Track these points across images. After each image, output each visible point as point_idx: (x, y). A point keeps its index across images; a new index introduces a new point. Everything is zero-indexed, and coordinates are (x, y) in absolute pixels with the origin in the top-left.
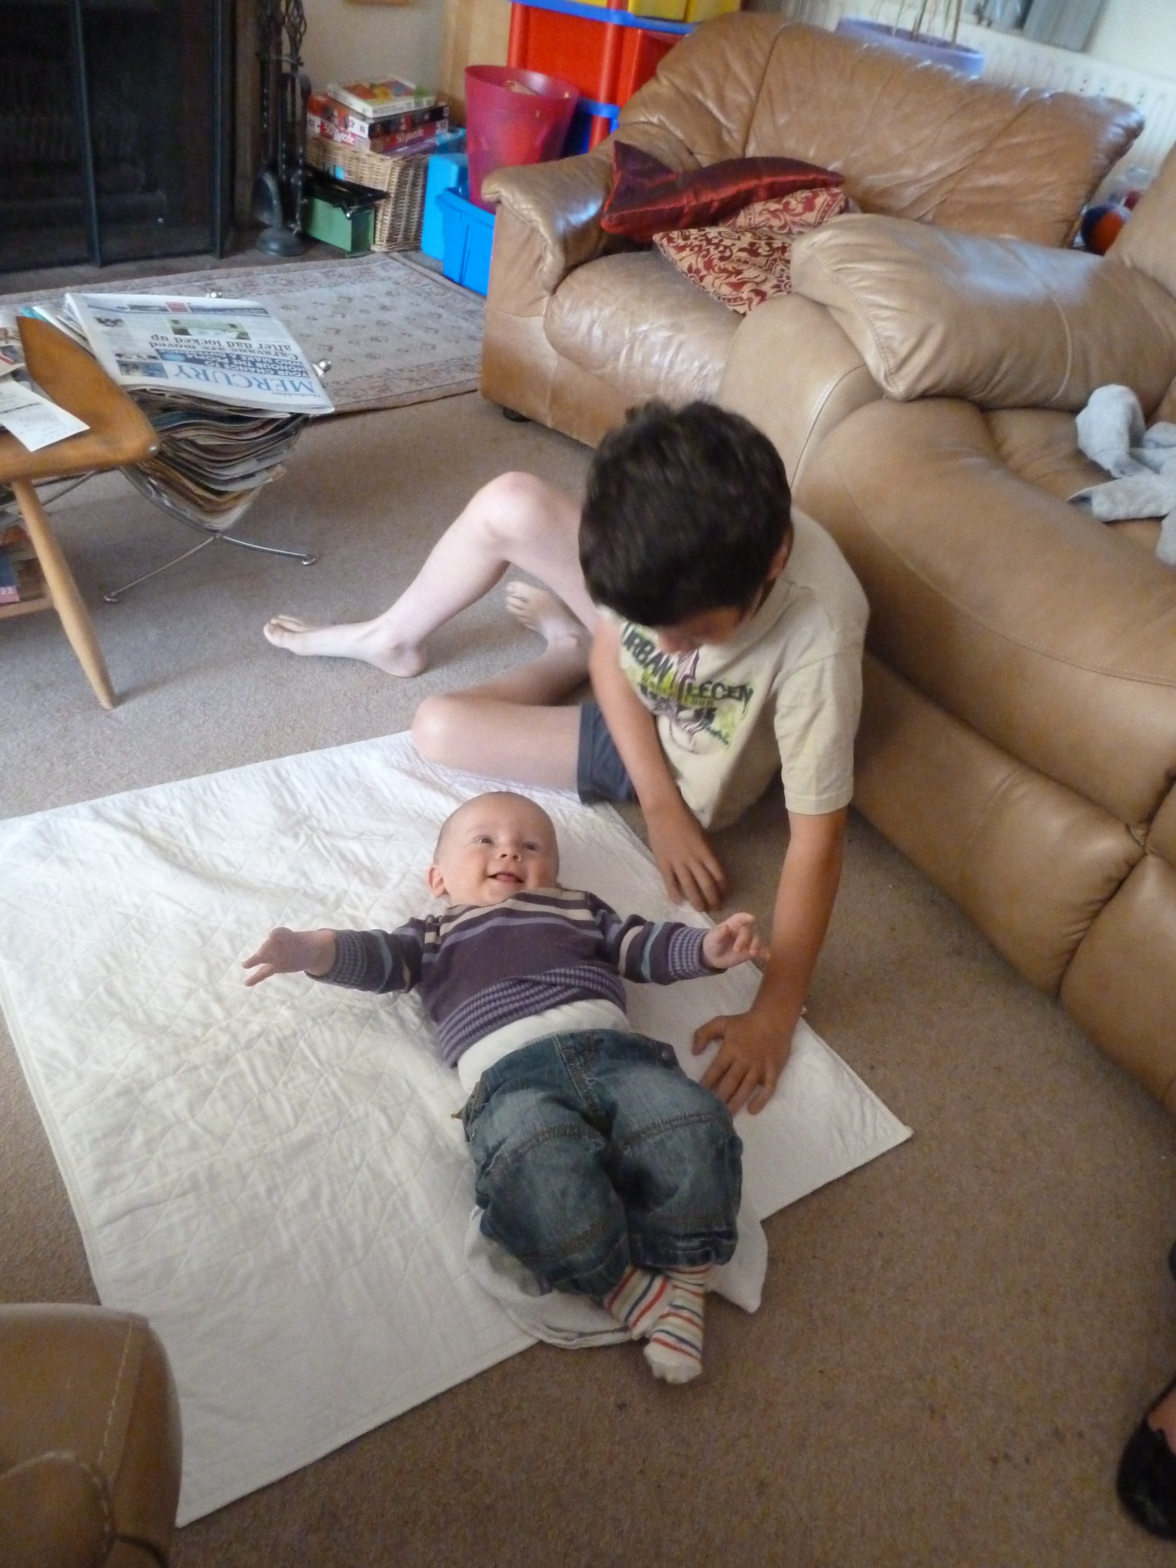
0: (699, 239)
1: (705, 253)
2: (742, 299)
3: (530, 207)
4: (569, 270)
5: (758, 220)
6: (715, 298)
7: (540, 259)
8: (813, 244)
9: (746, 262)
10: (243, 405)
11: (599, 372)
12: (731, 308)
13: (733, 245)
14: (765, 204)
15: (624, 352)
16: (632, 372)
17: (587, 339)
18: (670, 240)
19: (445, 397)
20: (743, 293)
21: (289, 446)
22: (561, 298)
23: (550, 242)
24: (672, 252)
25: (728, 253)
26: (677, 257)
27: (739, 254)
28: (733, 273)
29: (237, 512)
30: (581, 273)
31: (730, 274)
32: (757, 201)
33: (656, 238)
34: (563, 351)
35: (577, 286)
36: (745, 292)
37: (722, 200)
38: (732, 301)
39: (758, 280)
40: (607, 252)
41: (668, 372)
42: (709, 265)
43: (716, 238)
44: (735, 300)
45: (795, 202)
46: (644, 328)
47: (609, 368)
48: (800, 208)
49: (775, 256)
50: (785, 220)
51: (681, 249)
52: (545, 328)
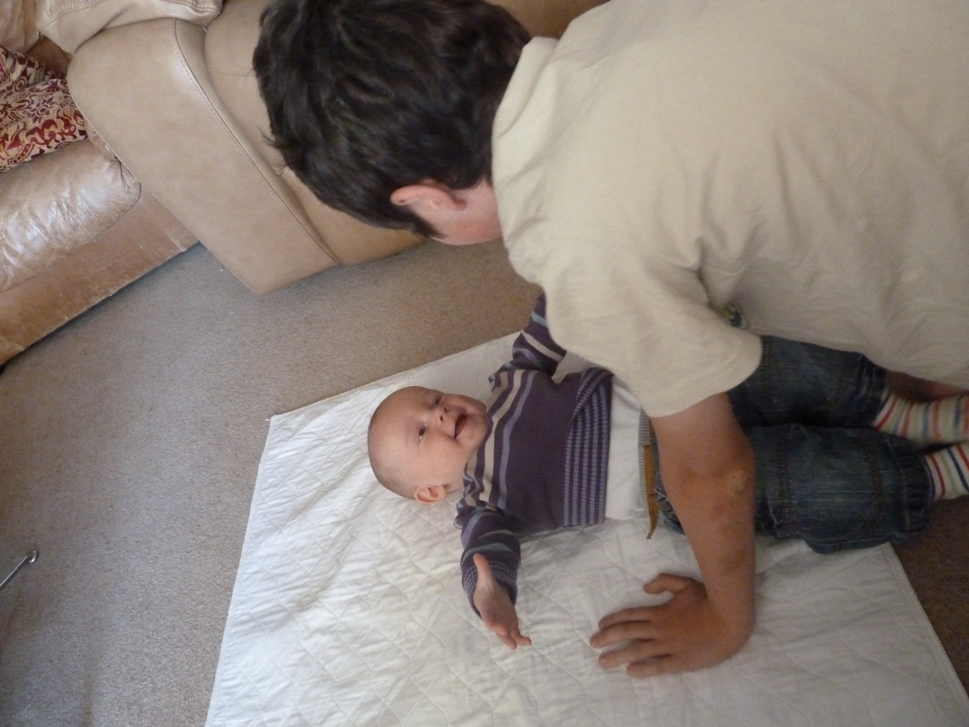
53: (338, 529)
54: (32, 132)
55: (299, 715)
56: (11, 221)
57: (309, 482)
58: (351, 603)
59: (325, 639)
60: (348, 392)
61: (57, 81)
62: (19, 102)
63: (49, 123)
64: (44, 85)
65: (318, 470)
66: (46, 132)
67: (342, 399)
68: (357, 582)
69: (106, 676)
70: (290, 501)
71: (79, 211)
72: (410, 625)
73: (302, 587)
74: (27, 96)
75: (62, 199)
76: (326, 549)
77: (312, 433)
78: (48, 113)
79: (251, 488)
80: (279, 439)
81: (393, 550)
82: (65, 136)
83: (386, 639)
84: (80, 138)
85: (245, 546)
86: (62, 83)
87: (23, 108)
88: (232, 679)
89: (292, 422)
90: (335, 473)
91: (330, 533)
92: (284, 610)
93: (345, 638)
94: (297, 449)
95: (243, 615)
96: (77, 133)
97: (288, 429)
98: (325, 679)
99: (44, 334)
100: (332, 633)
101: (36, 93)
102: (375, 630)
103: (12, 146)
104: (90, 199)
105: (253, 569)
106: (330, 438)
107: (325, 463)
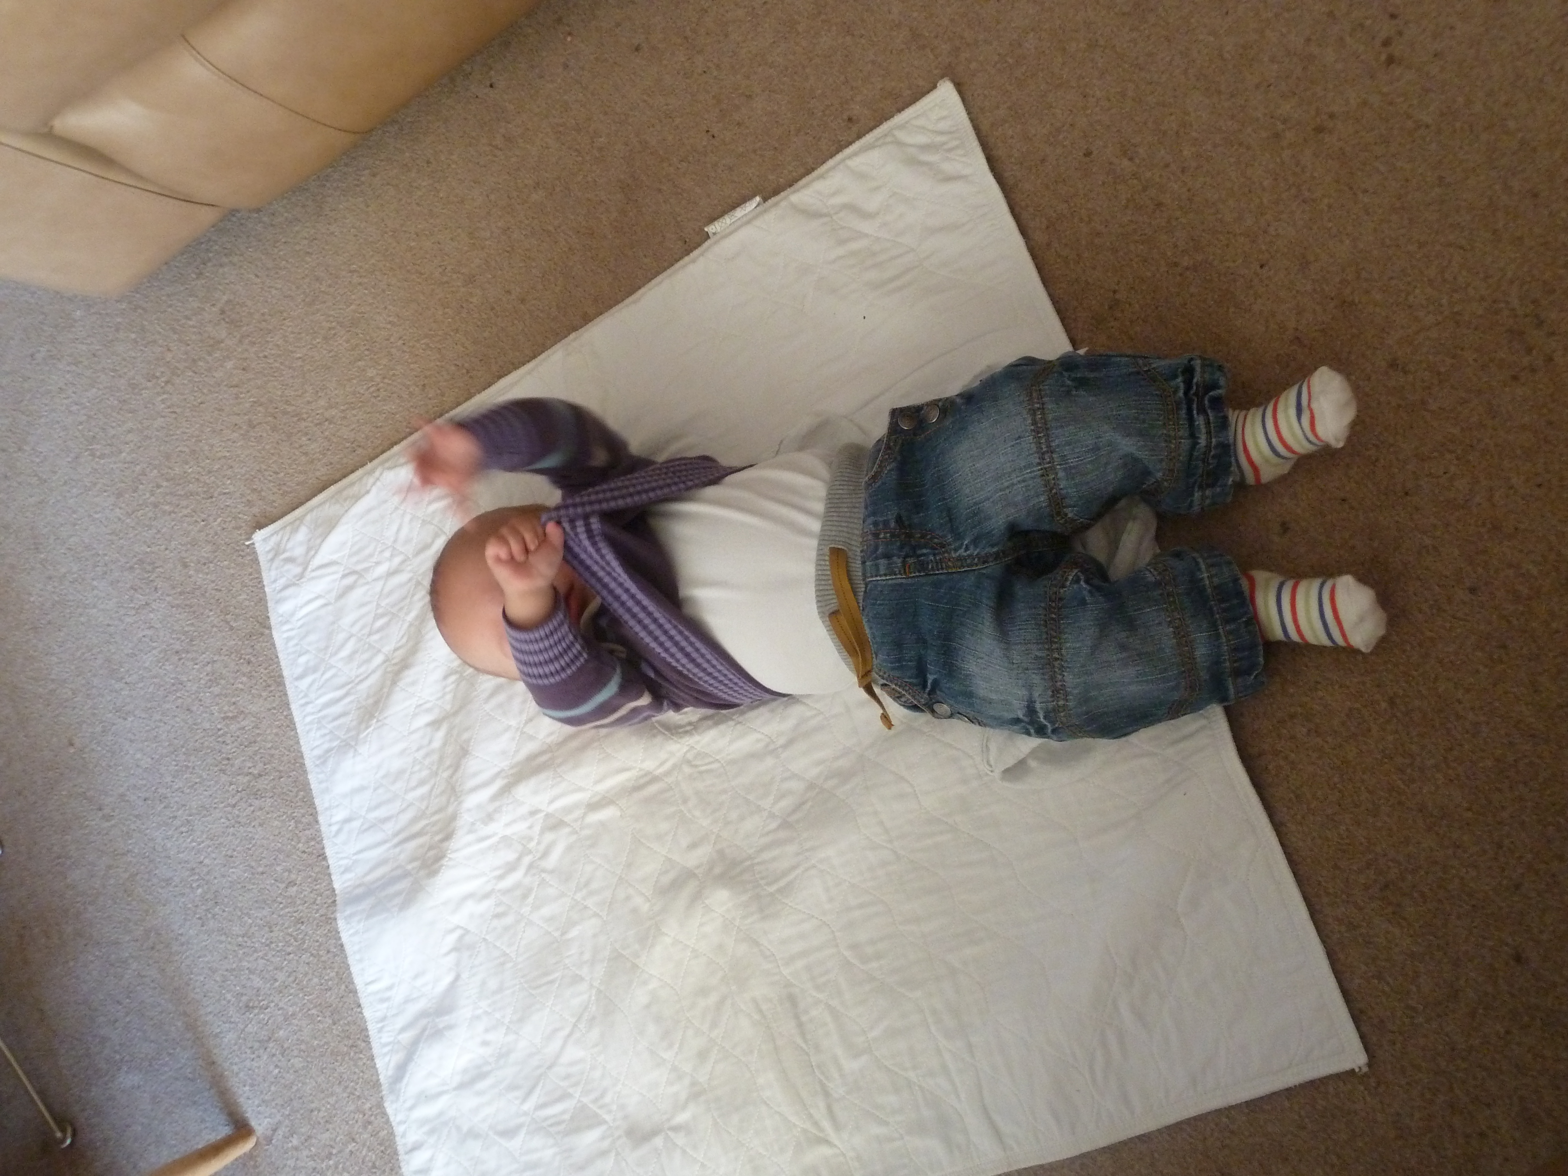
57: (365, 656)
58: (498, 849)
59: (481, 907)
65: (370, 634)
69: (209, 1010)
70: (347, 694)
76: (434, 768)
77: (333, 564)
79: (278, 680)
80: (282, 582)
85: (312, 778)
89: (290, 545)
90: (398, 634)
91: (430, 742)
94: (319, 597)
97: (291, 560)
105: (340, 815)
106: (367, 570)
107: (377, 617)
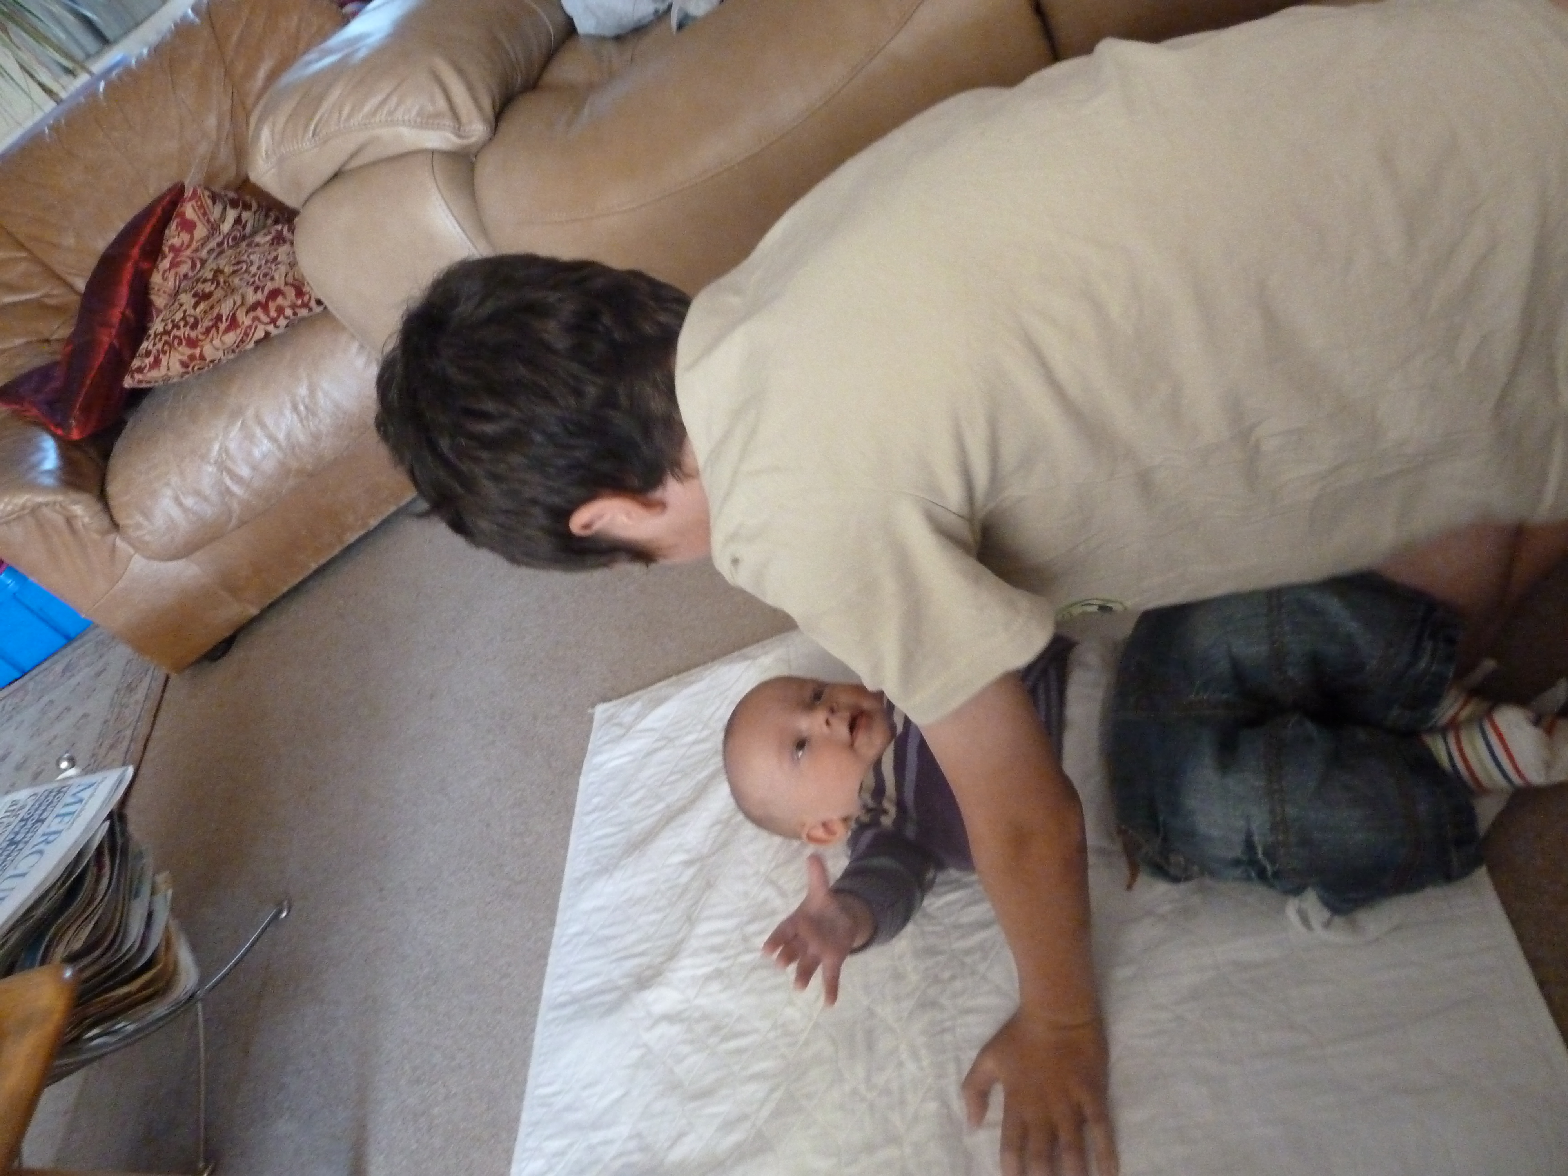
0: (157, 340)
1: (176, 342)
2: (250, 327)
3: (6, 500)
4: (102, 496)
5: (170, 284)
6: (231, 356)
7: (69, 521)
8: (266, 152)
9: (212, 307)
10: (62, 868)
11: (234, 522)
12: (251, 345)
13: (185, 312)
14: (158, 270)
15: (228, 481)
16: (257, 483)
17: (191, 516)
18: (140, 370)
19: (155, 716)
20: (243, 323)
21: (140, 855)
22: (129, 522)
23: (60, 498)
24: (154, 374)
25: (192, 320)
26: (163, 370)
27: (198, 310)
28: (216, 323)
29: (185, 957)
30: (113, 489)
31: (216, 326)
32: (151, 275)
33: (128, 383)
34: (186, 551)
35: (126, 498)
36: (245, 320)
37: (128, 304)
38: (245, 338)
39: (239, 302)
40: (106, 455)
41: (280, 447)
42: (192, 343)
43: (166, 325)
44: (246, 334)
45: (174, 237)
46: (216, 447)
47: (235, 506)
48: (185, 237)
49: (222, 280)
50: (188, 257)
51: (157, 363)
52: (149, 558)
53: (691, 871)
54: (253, 308)
55: (639, 1135)
56: (232, 434)
57: (649, 803)
58: (709, 978)
59: (674, 1030)
60: (701, 668)
61: (282, 229)
62: (234, 264)
63: (275, 294)
64: (265, 235)
65: (662, 785)
66: (272, 306)
67: (693, 678)
68: (714, 949)
69: (385, 1077)
70: (621, 831)
71: (321, 414)
72: (790, 1012)
73: (642, 954)
74: (243, 255)
75: (298, 398)
76: (674, 899)
77: (652, 730)
78: (272, 279)
79: (569, 810)
80: (605, 739)
81: (766, 901)
82: (297, 310)
83: (756, 1031)
84: (318, 309)
85: (563, 897)
86: (289, 230)
87: (240, 272)
88: (550, 1084)
89: (624, 713)
90: (685, 788)
91: (679, 877)
92: (617, 988)
93: (701, 1028)
94: (629, 754)
95: (561, 995)
96: (313, 304)
97: (620, 725)
98: (673, 1086)
99: (285, 589)
100: (682, 1021)
101: (257, 249)
102: (740, 1019)
103: (227, 330)
104: (336, 395)
105: (575, 929)
106: (678, 737)
107: (672, 773)
